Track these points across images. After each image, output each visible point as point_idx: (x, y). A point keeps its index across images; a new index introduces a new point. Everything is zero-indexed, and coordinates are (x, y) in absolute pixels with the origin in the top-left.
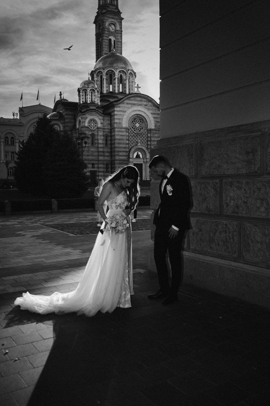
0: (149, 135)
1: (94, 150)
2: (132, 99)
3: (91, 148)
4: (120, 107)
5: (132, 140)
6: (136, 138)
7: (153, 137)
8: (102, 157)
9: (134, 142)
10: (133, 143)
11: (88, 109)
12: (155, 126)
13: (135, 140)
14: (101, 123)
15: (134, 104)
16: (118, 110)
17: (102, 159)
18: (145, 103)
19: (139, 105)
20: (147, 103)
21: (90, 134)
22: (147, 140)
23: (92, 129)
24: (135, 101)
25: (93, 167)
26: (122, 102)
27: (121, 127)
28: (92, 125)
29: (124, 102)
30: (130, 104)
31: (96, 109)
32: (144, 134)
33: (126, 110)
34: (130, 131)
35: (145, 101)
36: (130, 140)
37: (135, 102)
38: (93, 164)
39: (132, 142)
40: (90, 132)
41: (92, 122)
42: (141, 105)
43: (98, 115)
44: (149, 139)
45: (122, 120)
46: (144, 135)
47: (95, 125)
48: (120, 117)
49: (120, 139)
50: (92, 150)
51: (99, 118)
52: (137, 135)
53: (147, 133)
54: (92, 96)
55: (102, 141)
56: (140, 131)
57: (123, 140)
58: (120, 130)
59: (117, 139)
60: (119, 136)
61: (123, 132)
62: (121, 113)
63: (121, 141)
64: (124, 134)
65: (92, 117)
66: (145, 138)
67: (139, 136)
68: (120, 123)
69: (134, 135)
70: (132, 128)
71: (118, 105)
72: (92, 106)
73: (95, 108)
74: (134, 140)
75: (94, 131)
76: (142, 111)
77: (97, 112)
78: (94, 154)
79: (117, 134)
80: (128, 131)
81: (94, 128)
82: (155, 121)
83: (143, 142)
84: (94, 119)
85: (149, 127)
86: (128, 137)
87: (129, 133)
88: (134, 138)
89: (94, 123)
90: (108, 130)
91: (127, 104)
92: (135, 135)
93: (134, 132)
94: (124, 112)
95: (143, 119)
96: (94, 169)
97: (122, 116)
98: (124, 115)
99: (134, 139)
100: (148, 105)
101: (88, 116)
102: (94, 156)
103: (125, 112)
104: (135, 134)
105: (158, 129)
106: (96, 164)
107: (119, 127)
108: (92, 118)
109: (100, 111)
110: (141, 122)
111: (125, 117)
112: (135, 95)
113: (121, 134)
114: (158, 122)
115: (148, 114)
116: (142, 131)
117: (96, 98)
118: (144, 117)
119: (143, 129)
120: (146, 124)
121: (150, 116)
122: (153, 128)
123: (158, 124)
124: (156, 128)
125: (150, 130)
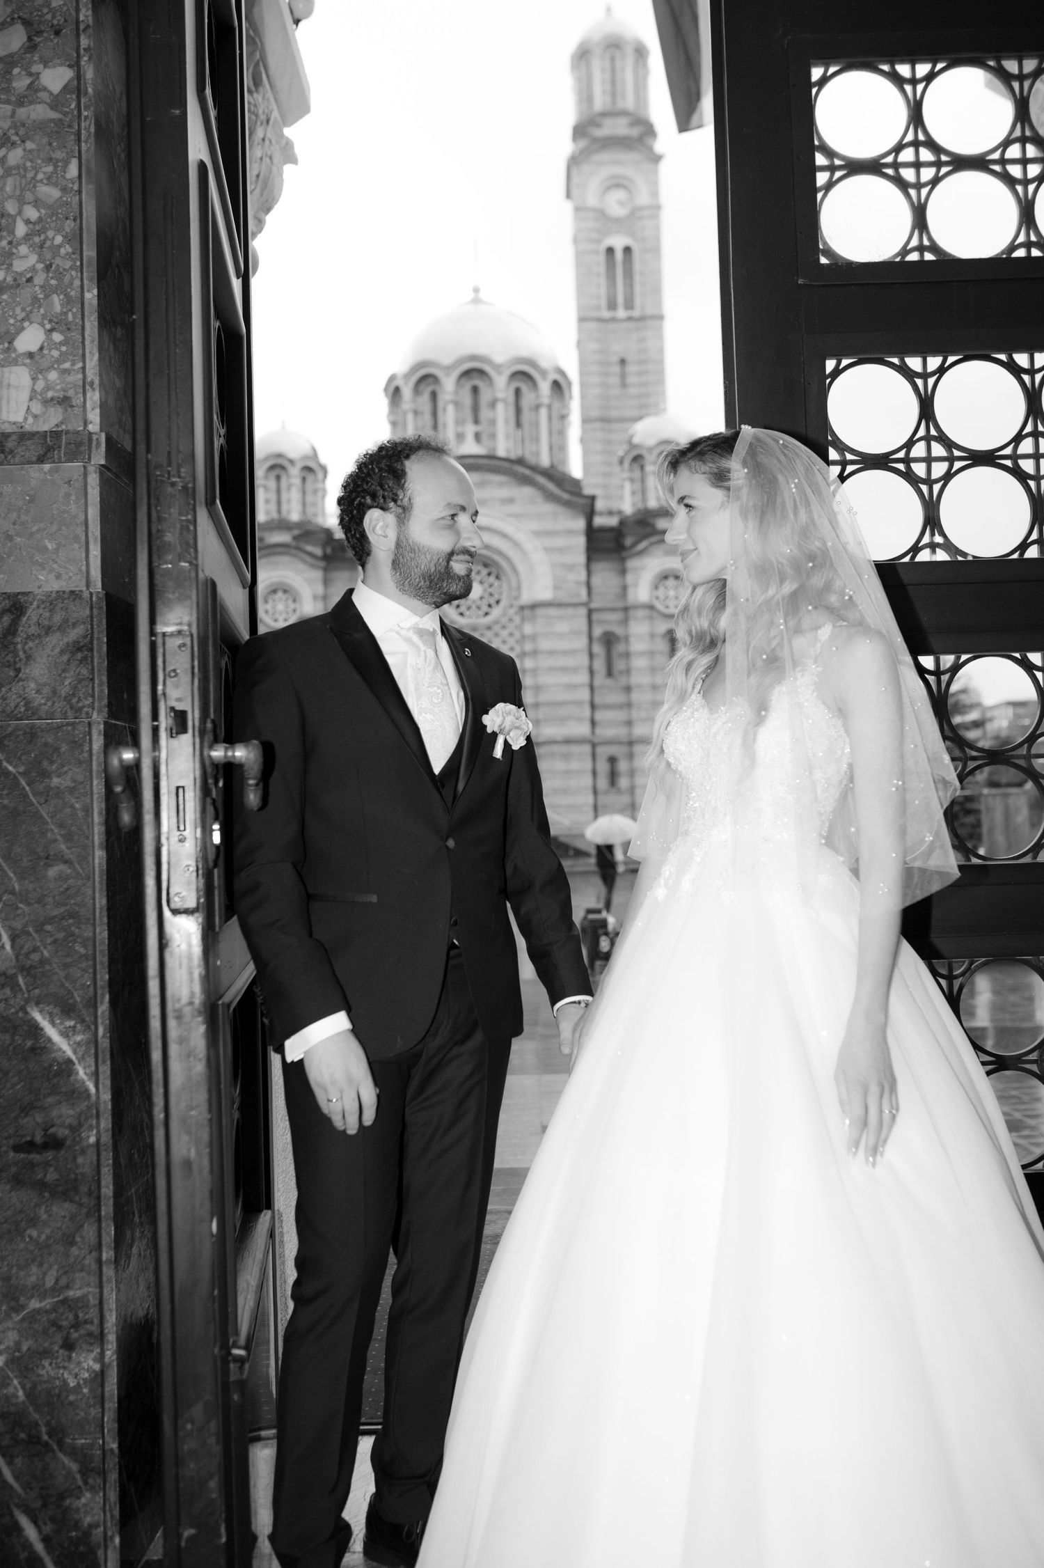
0: (529, 629)
7: (546, 635)
12: (555, 588)
14: (315, 597)
18: (503, 493)
20: (515, 492)
22: (518, 650)
28: (280, 606)
31: (293, 543)
32: (504, 627)
35: (501, 482)
41: (279, 594)
43: (301, 566)
44: (528, 647)
46: (506, 631)
47: (292, 606)
51: (307, 575)
53: (518, 621)
54: (279, 491)
56: (487, 613)
65: (275, 578)
66: (511, 641)
72: (275, 532)
73: (289, 538)
76: (491, 530)
77: (295, 556)
82: (554, 567)
84: (283, 584)
85: (526, 598)
89: (287, 600)
95: (498, 563)
100: (516, 501)
109: (308, 548)
110: (490, 575)
114: (571, 567)
115: (520, 537)
116: (496, 612)
117: (295, 495)
118: (500, 553)
119: (502, 604)
120: (514, 584)
121: (530, 544)
122: (546, 594)
123: (572, 577)
124: (563, 596)
125: (534, 606)
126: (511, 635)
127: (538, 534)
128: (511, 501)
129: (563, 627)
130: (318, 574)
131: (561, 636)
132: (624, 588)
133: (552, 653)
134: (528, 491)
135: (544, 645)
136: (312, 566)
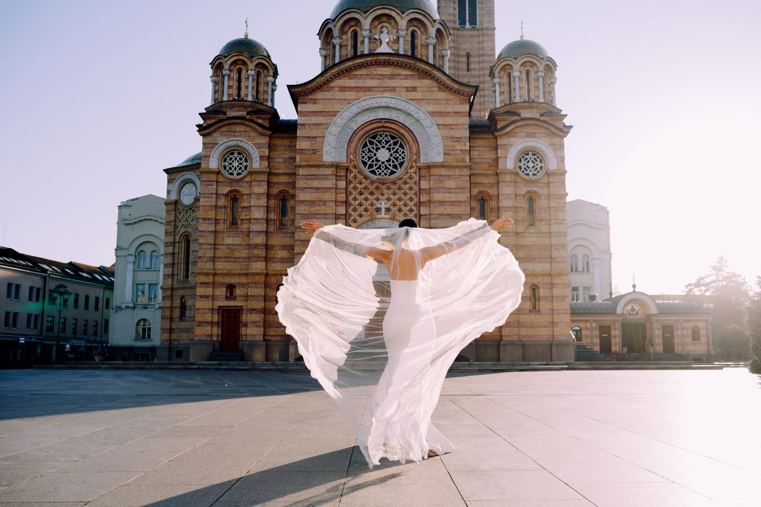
0: (424, 184)
1: (238, 241)
2: (358, 72)
3: (226, 235)
4: (315, 102)
5: (360, 205)
6: (375, 197)
7: (438, 190)
8: (260, 263)
9: (366, 210)
10: (363, 213)
11: (222, 117)
12: (445, 154)
13: (372, 205)
14: (261, 158)
15: (369, 89)
16: (310, 110)
17: (259, 271)
18: (409, 83)
19: (385, 91)
20: (417, 83)
21: (225, 192)
22: (416, 200)
23: (235, 176)
24: (372, 79)
25: (231, 296)
26: (321, 86)
27: (317, 163)
28: (236, 164)
29: (332, 85)
30: (351, 89)
31: (248, 117)
32: (405, 183)
33: (336, 107)
34: (352, 175)
35: (406, 75)
36: (352, 202)
37: (370, 83)
38: (231, 288)
39: (361, 210)
40: (226, 186)
41: (236, 155)
42: (393, 89)
43: (253, 134)
44: (424, 198)
45: (323, 142)
46: (407, 186)
47: (245, 164)
48: (314, 133)
49: (312, 203)
50: (228, 241)
51: (257, 141)
52: (377, 188)
53: (416, 178)
54: (239, 81)
55: (262, 213)
56: (392, 173)
57: (324, 203)
58: (314, 171)
59: (302, 202)
60: (311, 190)
61: (325, 177)
62: (320, 119)
63: (317, 208)
64: (328, 184)
65: (233, 141)
66: (411, 194)
67: (389, 188)
68: (314, 151)
69: (366, 188)
70: (361, 165)
71: (310, 97)
72: (235, 109)
73: (245, 113)
74: (366, 204)
75: (241, 184)
76: (398, 110)
77: (248, 126)
78: (236, 254)
79: (305, 186)
80: (346, 176)
81: (239, 174)
82: (444, 138)
83: (403, 208)
84: (238, 146)
85: (423, 160)
86: (344, 195)
87: (348, 183)
88: (369, 196)
89: (241, 159)
90: (287, 177)
91: (343, 89)
92: (372, 188)
93: (366, 178)
94: (330, 116)
95: (403, 135)
96: (232, 303)
97: (321, 127)
98: (328, 125)
99: (366, 199)
100: (418, 89)
101: (219, 139)
102: (236, 260)
103: (334, 114)
104: (372, 182)
105: (456, 164)
106: (243, 285)
107: (311, 163)
108: (232, 143)
109: (259, 121)
110: (395, 144)
111: (334, 130)
112: (369, 59)
113: (316, 184)
114: (458, 139)
115: (421, 115)
116: (399, 172)
117: (251, 84)
118: (404, 127)
119: (405, 165)
120: (415, 150)
121: (427, 121)
122: (440, 159)
123: (459, 147)
124: (451, 160)
125: (429, 167)
126: (411, 189)
127: (433, 114)
128: (414, 89)
129: (451, 184)
130: (265, 140)
131: (449, 190)
132: (497, 160)
133: (442, 203)
134: (427, 82)
135: (437, 197)
136: (261, 134)
